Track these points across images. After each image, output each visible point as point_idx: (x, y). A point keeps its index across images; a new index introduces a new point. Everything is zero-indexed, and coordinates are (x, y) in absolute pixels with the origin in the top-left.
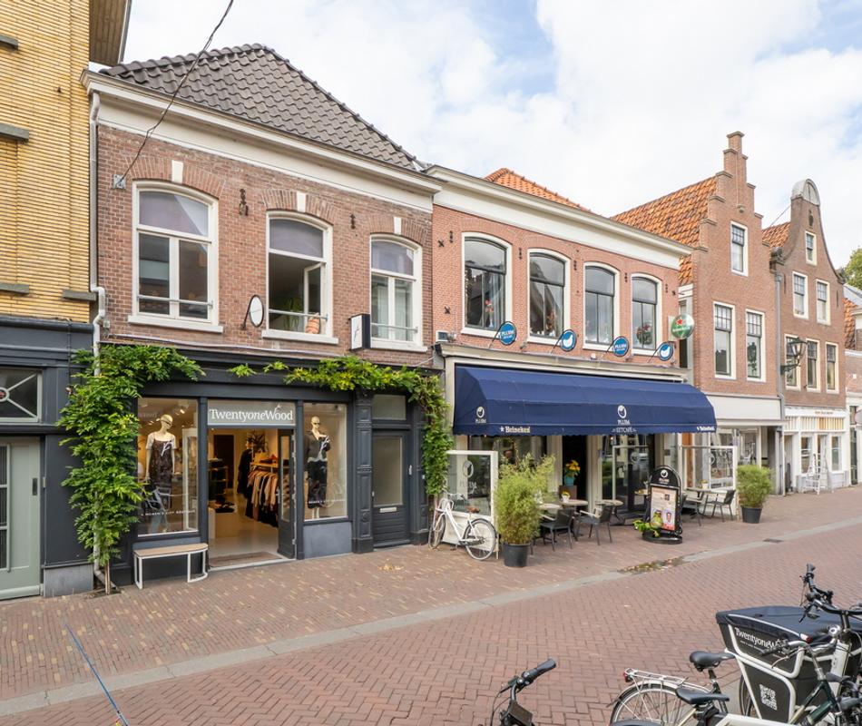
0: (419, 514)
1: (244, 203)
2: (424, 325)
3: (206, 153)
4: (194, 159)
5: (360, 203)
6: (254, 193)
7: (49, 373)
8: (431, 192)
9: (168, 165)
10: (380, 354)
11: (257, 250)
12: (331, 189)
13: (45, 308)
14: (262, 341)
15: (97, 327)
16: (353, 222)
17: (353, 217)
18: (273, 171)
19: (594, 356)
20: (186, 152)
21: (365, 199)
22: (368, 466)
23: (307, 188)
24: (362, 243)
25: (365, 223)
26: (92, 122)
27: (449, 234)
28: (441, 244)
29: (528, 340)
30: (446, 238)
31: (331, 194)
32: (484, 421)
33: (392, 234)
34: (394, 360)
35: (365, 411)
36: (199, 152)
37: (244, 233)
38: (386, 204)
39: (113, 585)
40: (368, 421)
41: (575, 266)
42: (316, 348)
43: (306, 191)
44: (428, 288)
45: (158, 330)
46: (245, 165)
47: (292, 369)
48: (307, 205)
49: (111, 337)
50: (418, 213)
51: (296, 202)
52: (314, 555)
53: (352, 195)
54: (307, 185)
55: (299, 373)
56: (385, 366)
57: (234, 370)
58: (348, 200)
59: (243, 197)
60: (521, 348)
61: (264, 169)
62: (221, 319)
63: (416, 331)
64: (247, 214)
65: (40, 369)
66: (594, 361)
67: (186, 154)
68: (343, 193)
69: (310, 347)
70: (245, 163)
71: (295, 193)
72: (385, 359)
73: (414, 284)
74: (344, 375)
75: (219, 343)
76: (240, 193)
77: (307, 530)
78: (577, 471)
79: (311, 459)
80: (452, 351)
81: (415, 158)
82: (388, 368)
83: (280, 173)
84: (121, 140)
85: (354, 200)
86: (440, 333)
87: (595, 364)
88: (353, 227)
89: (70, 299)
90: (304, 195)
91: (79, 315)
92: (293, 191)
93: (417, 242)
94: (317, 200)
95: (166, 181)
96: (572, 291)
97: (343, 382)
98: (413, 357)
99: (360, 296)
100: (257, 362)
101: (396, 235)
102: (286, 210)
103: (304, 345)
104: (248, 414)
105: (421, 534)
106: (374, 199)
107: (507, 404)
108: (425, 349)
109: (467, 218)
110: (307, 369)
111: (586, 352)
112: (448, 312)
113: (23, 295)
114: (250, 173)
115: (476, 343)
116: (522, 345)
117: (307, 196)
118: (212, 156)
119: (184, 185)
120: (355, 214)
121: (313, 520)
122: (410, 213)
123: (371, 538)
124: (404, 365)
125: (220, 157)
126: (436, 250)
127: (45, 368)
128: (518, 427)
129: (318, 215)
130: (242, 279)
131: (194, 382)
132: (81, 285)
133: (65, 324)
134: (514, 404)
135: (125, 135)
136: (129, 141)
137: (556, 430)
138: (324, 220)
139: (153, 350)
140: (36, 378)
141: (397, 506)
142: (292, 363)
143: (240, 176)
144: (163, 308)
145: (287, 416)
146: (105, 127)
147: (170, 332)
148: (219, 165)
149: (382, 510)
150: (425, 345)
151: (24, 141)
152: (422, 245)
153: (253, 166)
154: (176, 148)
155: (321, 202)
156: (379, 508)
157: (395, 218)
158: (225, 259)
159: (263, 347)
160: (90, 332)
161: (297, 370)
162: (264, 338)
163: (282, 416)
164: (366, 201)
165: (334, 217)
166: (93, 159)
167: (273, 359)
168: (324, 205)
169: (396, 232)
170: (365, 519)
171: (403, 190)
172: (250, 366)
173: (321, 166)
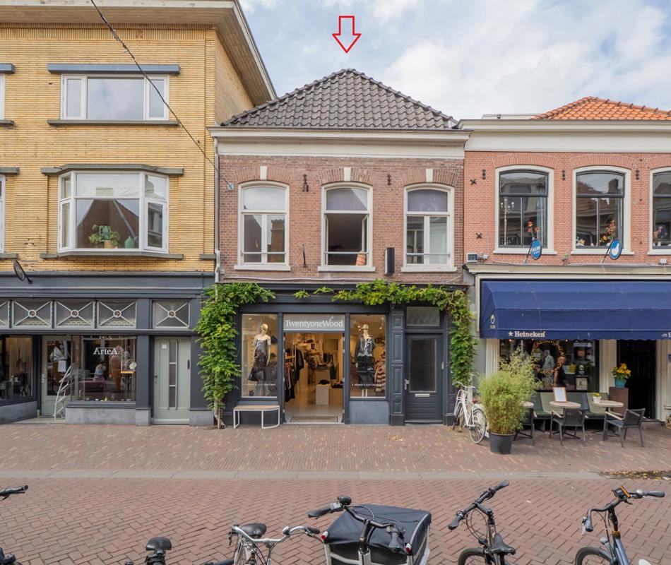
0: (447, 401)
1: (306, 183)
2: (455, 250)
3: (281, 157)
4: (274, 162)
5: (396, 164)
6: (312, 176)
7: (193, 301)
8: (462, 142)
9: (258, 170)
10: (412, 276)
11: (314, 213)
12: (371, 160)
13: (192, 266)
14: (318, 274)
15: (217, 274)
16: (389, 180)
17: (389, 176)
18: (326, 157)
19: (663, 261)
20: (270, 159)
21: (400, 160)
22: (401, 361)
23: (352, 163)
24: (397, 194)
25: (398, 179)
26: (216, 155)
27: (481, 173)
28: (474, 182)
29: (572, 253)
30: (478, 176)
31: (372, 163)
32: (494, 327)
33: (425, 182)
34: (425, 280)
35: (398, 320)
36: (277, 157)
37: (306, 203)
38: (419, 161)
39: (223, 424)
40: (401, 327)
41: (637, 175)
42: (358, 275)
43: (352, 166)
44: (460, 219)
45: (252, 273)
46: (307, 158)
47: (337, 292)
48: (352, 175)
49: (225, 279)
50: (450, 161)
51: (343, 175)
52: (358, 422)
53: (389, 160)
54: (352, 161)
55: (342, 295)
56: (411, 285)
57: (295, 294)
58: (386, 164)
59: (305, 180)
60: (563, 261)
61: (320, 157)
62: (290, 262)
63: (449, 256)
64: (307, 190)
65: (188, 300)
66: (661, 266)
67: (269, 160)
68: (381, 161)
69: (354, 275)
70: (307, 157)
71: (343, 169)
72: (417, 280)
73: (448, 218)
74: (374, 294)
75: (289, 278)
76: (303, 178)
77: (352, 404)
78: (628, 375)
79: (360, 354)
80: (480, 269)
81: (451, 117)
82: (413, 287)
83: (332, 157)
84: (231, 162)
85: (390, 164)
86: (469, 255)
87: (661, 269)
88: (389, 184)
89: (204, 259)
90: (349, 169)
91: (207, 268)
92: (341, 167)
93: (449, 185)
94: (360, 170)
95: (257, 180)
96: (633, 200)
97: (373, 299)
98: (443, 276)
99: (395, 234)
100: (310, 288)
101: (429, 183)
102: (336, 182)
103: (349, 274)
104: (311, 323)
105: (448, 417)
106: (408, 159)
107: (519, 312)
108: (455, 269)
109: (501, 155)
110: (348, 291)
111: (652, 259)
112: (479, 237)
113: (181, 260)
114: (310, 163)
115: (510, 260)
116: (564, 257)
117: (352, 169)
118: (286, 157)
119: (268, 180)
120: (391, 173)
121: (363, 397)
122: (442, 163)
123: (402, 415)
124: (429, 284)
125: (291, 157)
126: (468, 188)
127: (191, 299)
128: (529, 332)
129: (360, 181)
130: (304, 234)
131: (266, 303)
132: (210, 251)
133: (200, 274)
134: (527, 312)
135: (234, 158)
136: (236, 161)
137: (608, 335)
138: (365, 183)
139: (243, 285)
140: (187, 305)
141: (431, 394)
142: (336, 288)
143: (304, 166)
144: (257, 259)
145: (338, 324)
146: (223, 156)
147: (258, 273)
148: (290, 162)
149: (417, 395)
150: (455, 266)
151: (181, 175)
152: (453, 187)
153: (312, 157)
154: (263, 158)
155: (363, 171)
156: (414, 394)
157: (427, 170)
158: (292, 222)
159: (319, 277)
160: (213, 277)
161: (340, 292)
162: (320, 272)
163: (336, 325)
164: (400, 162)
165: (373, 179)
166: (217, 177)
167: (321, 286)
168: (365, 172)
169: (427, 181)
170: (398, 401)
171: (436, 146)
172: (306, 291)
173: (364, 145)
